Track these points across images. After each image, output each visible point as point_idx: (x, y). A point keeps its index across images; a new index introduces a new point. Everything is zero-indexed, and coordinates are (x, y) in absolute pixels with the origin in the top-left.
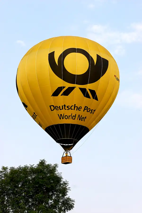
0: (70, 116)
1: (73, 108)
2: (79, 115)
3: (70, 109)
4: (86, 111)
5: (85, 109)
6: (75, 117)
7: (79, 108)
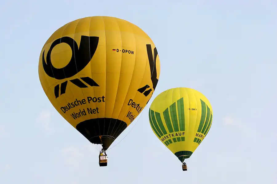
0: (80, 112)
1: (76, 103)
2: (88, 109)
3: (75, 106)
4: (91, 101)
5: (89, 100)
6: (85, 112)
7: (82, 102)
